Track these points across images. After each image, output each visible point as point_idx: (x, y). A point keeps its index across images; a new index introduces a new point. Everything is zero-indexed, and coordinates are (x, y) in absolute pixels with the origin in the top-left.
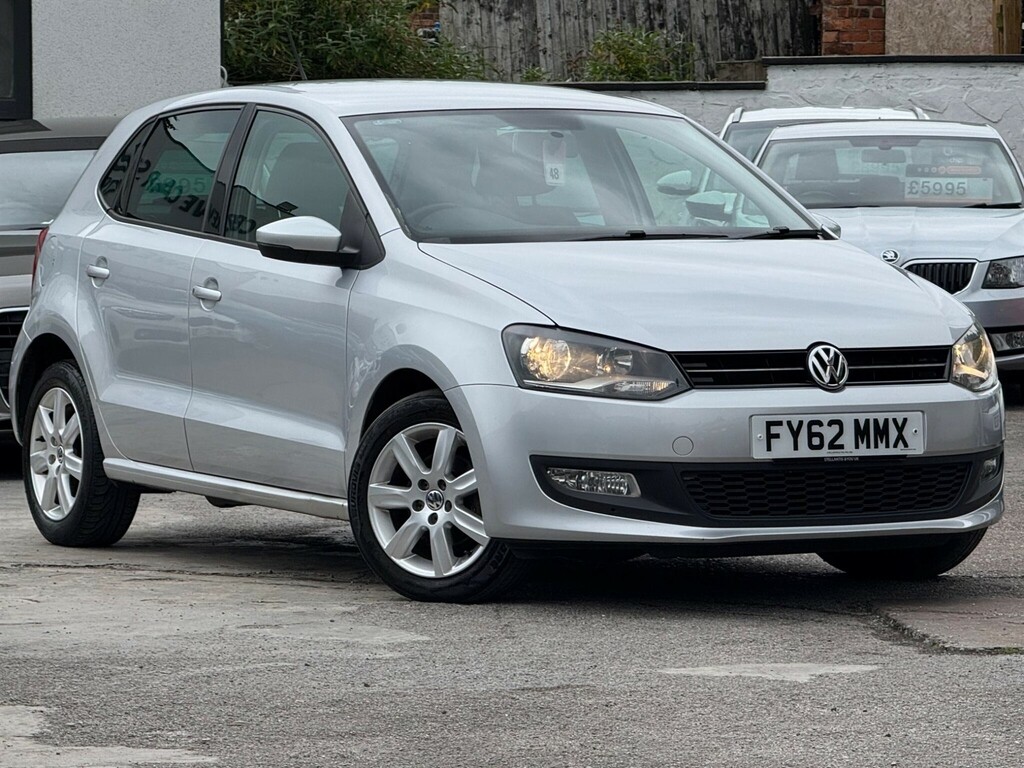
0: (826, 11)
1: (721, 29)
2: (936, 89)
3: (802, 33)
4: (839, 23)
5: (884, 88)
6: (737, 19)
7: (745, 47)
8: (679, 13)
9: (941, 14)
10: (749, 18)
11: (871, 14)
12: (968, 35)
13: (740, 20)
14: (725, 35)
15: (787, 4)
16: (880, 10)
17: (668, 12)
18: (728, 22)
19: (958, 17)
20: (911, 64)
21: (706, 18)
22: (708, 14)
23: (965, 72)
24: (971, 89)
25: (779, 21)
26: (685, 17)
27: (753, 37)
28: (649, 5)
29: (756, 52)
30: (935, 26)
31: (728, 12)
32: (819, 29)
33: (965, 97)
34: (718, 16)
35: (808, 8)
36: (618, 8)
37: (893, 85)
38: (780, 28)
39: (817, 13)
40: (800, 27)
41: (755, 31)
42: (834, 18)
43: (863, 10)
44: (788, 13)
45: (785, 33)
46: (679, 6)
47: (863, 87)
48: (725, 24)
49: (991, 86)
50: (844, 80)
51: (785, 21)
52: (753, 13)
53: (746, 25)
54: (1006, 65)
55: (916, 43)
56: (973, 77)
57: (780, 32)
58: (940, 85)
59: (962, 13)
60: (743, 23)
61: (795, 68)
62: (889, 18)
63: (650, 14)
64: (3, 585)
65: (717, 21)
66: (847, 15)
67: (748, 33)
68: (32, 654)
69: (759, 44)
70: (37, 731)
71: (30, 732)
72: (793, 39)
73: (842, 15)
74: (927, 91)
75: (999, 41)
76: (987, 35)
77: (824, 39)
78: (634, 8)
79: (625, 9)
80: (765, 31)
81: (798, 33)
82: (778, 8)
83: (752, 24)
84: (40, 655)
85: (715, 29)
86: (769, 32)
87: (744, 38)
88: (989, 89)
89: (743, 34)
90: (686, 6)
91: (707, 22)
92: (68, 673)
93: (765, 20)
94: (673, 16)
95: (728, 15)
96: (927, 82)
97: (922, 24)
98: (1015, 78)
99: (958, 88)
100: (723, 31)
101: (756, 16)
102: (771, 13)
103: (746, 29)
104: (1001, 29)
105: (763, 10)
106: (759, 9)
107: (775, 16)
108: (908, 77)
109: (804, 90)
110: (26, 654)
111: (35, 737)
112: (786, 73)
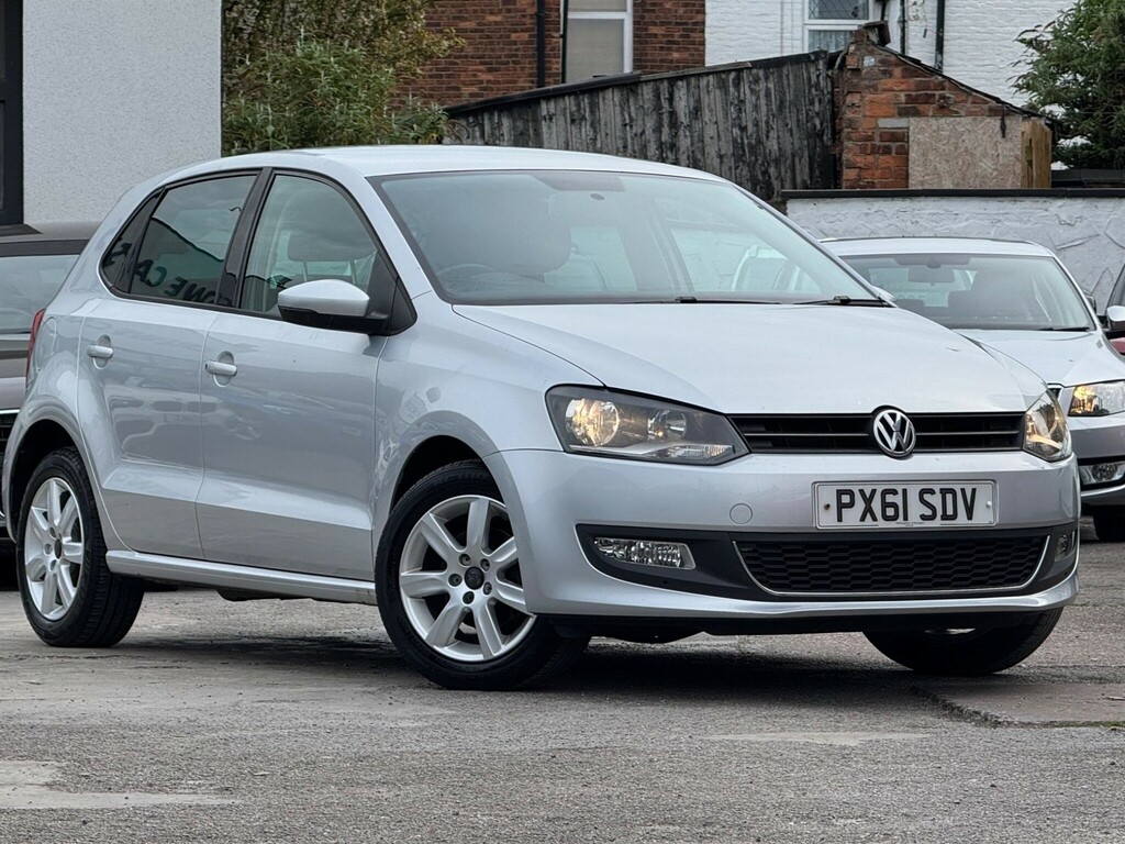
0: (847, 147)
1: (736, 168)
2: (962, 225)
3: (820, 173)
4: (861, 161)
5: (909, 223)
6: (753, 158)
7: (761, 188)
8: (693, 152)
9: (966, 150)
10: (765, 158)
11: (894, 151)
12: (995, 173)
13: (757, 160)
14: (741, 174)
15: (806, 142)
16: (903, 146)
17: (682, 150)
18: (744, 162)
19: (985, 155)
20: (936, 198)
21: (721, 157)
22: (723, 152)
23: (993, 206)
24: (998, 224)
25: (797, 160)
26: (699, 156)
27: (770, 177)
28: (662, 143)
29: (773, 193)
30: (961, 163)
31: (744, 151)
32: (838, 169)
33: (993, 232)
34: (733, 154)
35: (827, 147)
36: (630, 147)
37: (919, 220)
38: (798, 167)
39: (836, 152)
40: (819, 166)
41: (772, 170)
42: (855, 155)
43: (885, 147)
44: (807, 152)
45: (803, 173)
46: (692, 144)
47: (887, 222)
48: (741, 164)
49: (1021, 221)
50: (867, 214)
51: (803, 160)
52: (770, 152)
53: (763, 164)
54: (1037, 199)
55: (941, 181)
56: (1001, 212)
57: (798, 172)
58: (967, 220)
59: (988, 150)
60: (760, 162)
61: (815, 201)
62: (912, 155)
63: (662, 153)
64: (2, 671)
65: (733, 160)
66: (869, 152)
67: (765, 173)
68: (38, 722)
69: (776, 184)
70: (50, 780)
71: (43, 781)
72: (811, 178)
73: (863, 151)
74: (955, 226)
75: (1028, 176)
76: (1014, 173)
77: (844, 177)
78: (645, 146)
79: (636, 148)
80: (783, 170)
81: (817, 173)
82: (796, 146)
83: (768, 164)
84: (46, 723)
85: (730, 168)
86: (786, 172)
87: (760, 178)
88: (1017, 225)
89: (759, 174)
90: (700, 144)
91: (722, 162)
92: (77, 737)
93: (783, 159)
94: (686, 154)
95: (744, 154)
96: (954, 217)
97: (948, 161)
98: (1047, 213)
99: (986, 223)
100: (738, 171)
101: (773, 154)
102: (789, 152)
103: (763, 169)
104: (1030, 163)
105: (780, 149)
106: (776, 147)
107: (793, 156)
108: (933, 211)
109: (825, 225)
110: (32, 722)
111: (47, 784)
112: (806, 206)
